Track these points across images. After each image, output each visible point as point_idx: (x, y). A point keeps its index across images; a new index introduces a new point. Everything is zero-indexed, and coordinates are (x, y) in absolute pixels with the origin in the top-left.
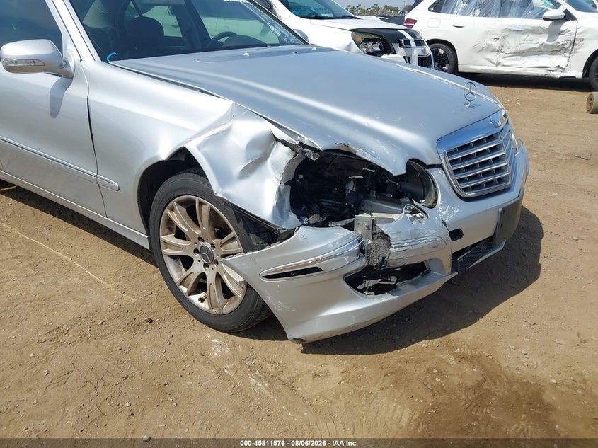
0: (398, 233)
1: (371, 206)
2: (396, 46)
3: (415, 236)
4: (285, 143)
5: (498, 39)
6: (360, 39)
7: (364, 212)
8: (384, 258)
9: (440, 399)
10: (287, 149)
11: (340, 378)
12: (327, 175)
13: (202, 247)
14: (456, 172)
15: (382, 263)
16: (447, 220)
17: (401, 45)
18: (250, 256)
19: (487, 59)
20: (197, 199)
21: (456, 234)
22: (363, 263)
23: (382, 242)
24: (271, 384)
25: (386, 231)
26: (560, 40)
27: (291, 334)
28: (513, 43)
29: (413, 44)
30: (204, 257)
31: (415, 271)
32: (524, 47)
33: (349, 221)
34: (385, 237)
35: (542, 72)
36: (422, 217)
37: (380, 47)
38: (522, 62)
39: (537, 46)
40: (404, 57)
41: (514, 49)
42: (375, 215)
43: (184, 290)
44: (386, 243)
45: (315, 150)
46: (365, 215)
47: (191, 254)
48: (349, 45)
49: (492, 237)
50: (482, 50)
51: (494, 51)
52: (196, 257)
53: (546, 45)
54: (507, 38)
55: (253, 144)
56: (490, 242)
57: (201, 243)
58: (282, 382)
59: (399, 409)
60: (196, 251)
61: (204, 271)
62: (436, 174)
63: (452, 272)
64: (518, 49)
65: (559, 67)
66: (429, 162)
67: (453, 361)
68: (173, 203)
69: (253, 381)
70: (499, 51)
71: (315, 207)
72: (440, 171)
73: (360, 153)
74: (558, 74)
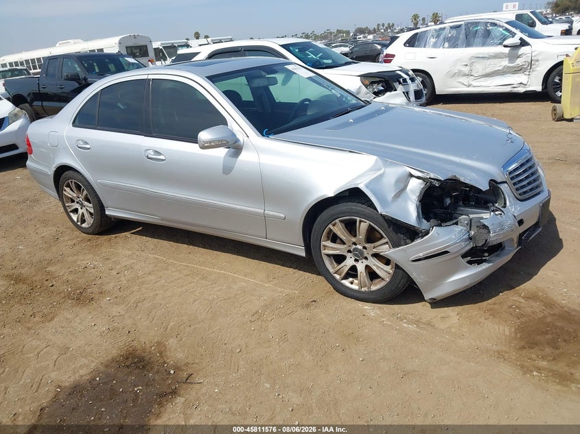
0: (493, 224)
1: (462, 211)
2: (396, 84)
3: (501, 225)
4: (418, 178)
5: (466, 65)
6: (367, 82)
7: (462, 215)
8: (486, 240)
9: (523, 320)
10: (420, 181)
11: (458, 317)
12: (436, 194)
13: (354, 249)
14: (515, 184)
15: (485, 244)
16: (515, 214)
17: (400, 83)
18: (402, 249)
19: (460, 82)
20: (358, 219)
21: (521, 222)
22: (471, 245)
23: (485, 231)
24: (418, 326)
25: (486, 224)
26: (519, 62)
27: (427, 296)
28: (480, 68)
29: (409, 81)
30: (355, 255)
31: (497, 248)
32: (489, 70)
33: (454, 221)
34: (485, 227)
35: (507, 89)
36: (501, 214)
37: (383, 86)
38: (490, 82)
39: (501, 68)
40: (404, 92)
41: (481, 72)
42: (471, 216)
43: (337, 277)
44: (486, 231)
45: (438, 180)
46: (464, 216)
47: (345, 253)
48: (359, 88)
49: (537, 222)
50: (454, 75)
51: (465, 75)
52: (349, 255)
53: (508, 67)
54: (474, 64)
55: (398, 181)
56: (536, 225)
57: (354, 246)
58: (424, 323)
59: (502, 328)
60: (349, 251)
61: (355, 264)
62: (504, 187)
63: (518, 247)
64: (484, 72)
65: (521, 83)
66: (499, 180)
67: (523, 301)
68: (337, 221)
69: (405, 325)
70: (470, 75)
71: (431, 215)
72: (506, 185)
73: (462, 179)
74: (521, 90)
